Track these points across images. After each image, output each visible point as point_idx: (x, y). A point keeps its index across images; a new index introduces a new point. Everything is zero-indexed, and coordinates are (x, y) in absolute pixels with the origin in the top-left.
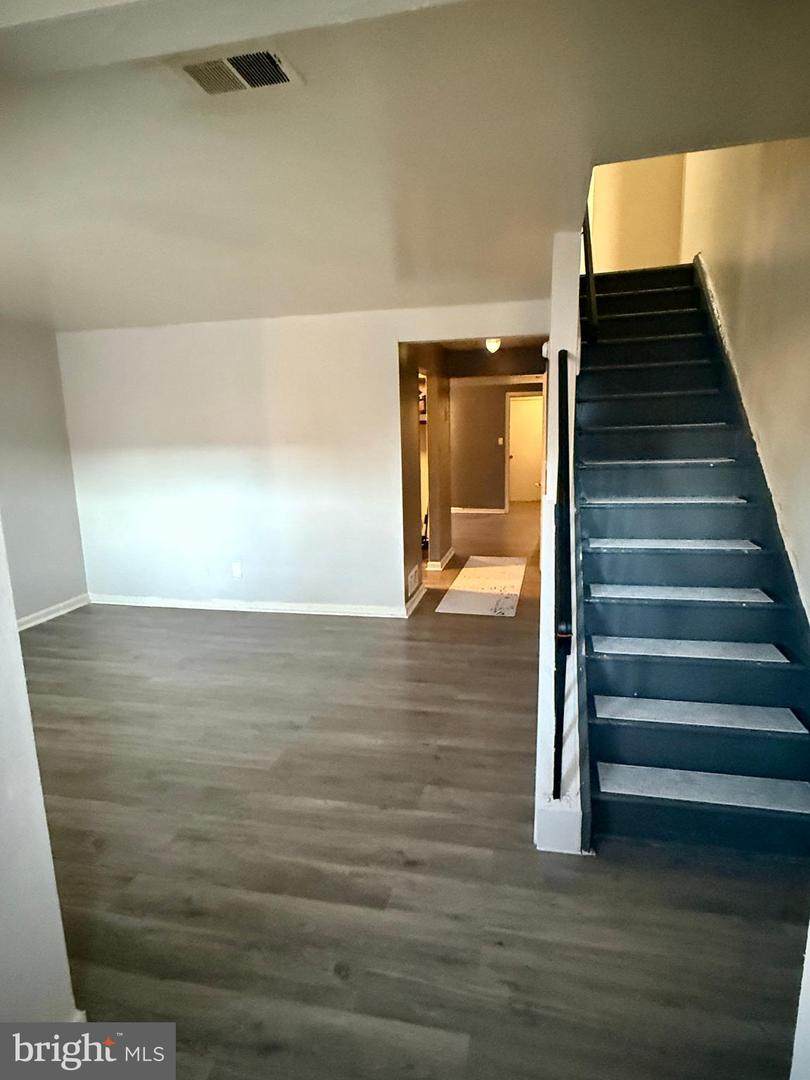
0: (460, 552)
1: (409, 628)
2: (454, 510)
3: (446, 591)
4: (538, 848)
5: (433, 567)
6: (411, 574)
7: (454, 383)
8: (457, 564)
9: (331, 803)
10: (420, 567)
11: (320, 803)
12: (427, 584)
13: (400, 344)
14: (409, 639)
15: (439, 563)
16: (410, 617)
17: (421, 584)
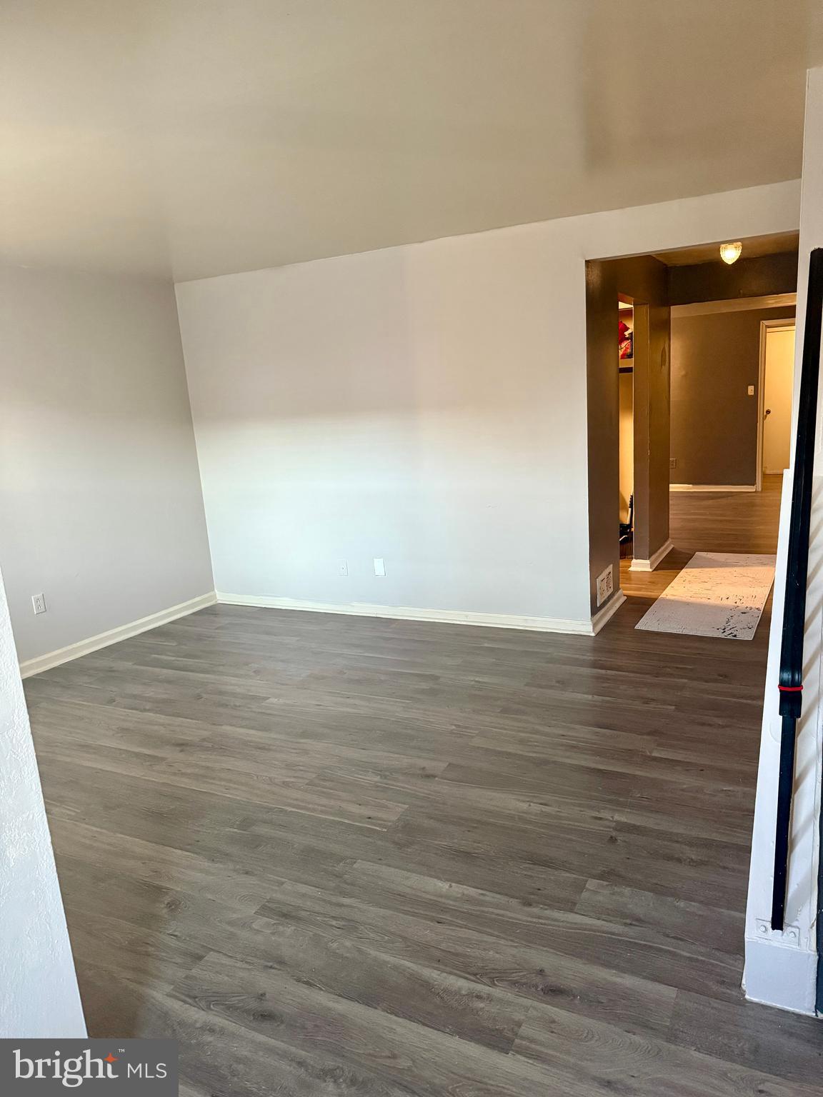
0: (682, 546)
1: (595, 650)
2: (674, 488)
3: (656, 599)
4: (747, 997)
5: (640, 566)
6: (601, 578)
7: (677, 312)
8: (674, 563)
9: (458, 889)
10: (616, 567)
11: (443, 886)
12: (627, 590)
13: (587, 262)
14: (595, 665)
15: (648, 562)
16: (597, 634)
17: (616, 589)
